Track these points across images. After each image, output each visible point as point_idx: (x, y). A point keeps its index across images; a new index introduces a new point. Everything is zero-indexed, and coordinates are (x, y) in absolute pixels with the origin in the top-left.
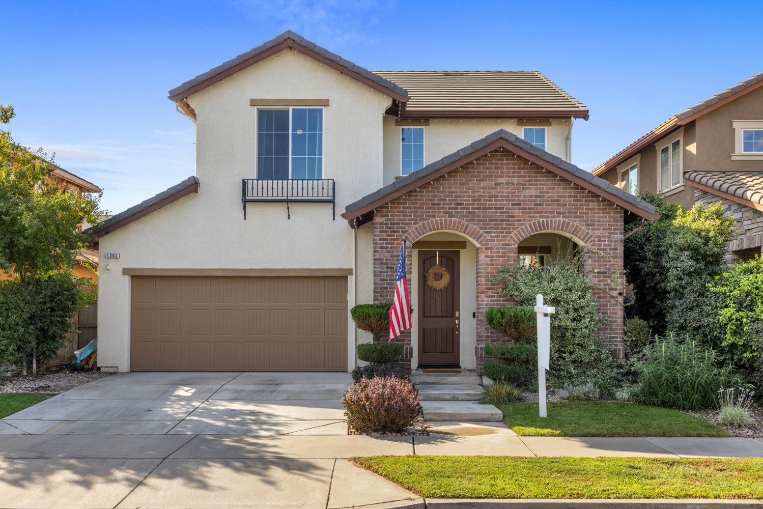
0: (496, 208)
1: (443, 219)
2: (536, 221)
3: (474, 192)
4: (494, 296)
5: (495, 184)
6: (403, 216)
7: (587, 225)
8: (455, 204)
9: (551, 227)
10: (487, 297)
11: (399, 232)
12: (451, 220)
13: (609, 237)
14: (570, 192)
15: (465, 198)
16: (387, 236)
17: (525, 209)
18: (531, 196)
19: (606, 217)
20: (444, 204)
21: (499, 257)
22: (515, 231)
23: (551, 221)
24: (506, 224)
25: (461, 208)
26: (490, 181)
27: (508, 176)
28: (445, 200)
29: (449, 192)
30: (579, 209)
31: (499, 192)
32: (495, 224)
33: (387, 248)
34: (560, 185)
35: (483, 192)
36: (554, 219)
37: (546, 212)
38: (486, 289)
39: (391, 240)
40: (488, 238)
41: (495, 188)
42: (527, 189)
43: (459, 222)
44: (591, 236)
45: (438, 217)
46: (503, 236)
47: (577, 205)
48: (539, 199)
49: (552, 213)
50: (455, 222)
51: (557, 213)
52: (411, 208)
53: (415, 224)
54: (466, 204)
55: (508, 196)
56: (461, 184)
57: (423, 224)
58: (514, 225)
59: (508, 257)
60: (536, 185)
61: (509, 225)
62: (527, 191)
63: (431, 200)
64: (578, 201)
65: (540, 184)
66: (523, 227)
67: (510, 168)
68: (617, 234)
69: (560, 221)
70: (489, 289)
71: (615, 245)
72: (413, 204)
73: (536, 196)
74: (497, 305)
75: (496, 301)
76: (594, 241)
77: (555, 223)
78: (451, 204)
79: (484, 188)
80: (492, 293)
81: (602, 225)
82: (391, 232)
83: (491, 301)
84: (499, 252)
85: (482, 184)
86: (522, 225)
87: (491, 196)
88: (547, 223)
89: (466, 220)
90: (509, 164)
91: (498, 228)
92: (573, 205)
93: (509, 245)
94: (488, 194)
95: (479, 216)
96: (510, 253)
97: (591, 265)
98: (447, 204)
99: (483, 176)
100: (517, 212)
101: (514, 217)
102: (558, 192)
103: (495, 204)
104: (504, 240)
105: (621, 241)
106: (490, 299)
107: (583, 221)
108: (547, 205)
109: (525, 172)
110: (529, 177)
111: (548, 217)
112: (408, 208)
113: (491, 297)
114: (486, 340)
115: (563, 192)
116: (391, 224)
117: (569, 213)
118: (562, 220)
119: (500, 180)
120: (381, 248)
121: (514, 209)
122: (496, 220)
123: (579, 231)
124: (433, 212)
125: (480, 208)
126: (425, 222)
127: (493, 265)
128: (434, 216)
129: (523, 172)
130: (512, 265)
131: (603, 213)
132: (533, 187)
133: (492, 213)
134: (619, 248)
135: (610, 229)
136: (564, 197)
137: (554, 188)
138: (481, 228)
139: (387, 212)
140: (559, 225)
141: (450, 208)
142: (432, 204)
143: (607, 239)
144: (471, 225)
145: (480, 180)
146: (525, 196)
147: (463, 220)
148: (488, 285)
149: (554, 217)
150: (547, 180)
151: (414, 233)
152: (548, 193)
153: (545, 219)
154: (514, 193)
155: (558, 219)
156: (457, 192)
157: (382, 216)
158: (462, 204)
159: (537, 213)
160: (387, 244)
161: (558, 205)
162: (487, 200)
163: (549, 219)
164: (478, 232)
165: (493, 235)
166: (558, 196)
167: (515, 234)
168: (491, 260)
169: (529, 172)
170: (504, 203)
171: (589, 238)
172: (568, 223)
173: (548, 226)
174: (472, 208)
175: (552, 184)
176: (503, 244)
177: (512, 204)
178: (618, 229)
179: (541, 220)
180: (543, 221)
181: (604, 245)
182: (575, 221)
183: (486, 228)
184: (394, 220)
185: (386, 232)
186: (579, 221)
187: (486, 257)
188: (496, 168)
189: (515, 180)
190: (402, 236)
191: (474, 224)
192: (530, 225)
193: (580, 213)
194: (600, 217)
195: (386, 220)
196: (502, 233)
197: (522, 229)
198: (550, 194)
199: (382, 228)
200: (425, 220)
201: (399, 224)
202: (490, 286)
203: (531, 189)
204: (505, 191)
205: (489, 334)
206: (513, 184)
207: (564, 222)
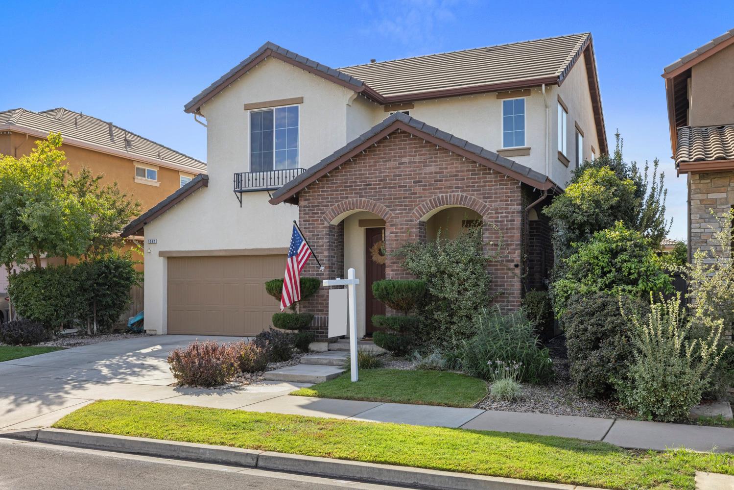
0: (399, 187)
1: (355, 199)
2: (436, 197)
3: (380, 173)
4: (398, 270)
5: (399, 164)
6: (322, 199)
7: (484, 198)
8: (364, 185)
9: (450, 202)
10: (392, 271)
11: (318, 213)
12: (361, 200)
13: (507, 209)
14: (467, 167)
15: (373, 179)
16: (309, 217)
17: (425, 185)
18: (431, 173)
19: (502, 189)
20: (355, 186)
21: (403, 232)
22: (417, 208)
23: (450, 196)
24: (409, 201)
25: (369, 189)
26: (394, 161)
27: (410, 156)
28: (356, 182)
29: (360, 174)
30: (477, 183)
31: (402, 172)
32: (399, 202)
33: (309, 228)
34: (458, 160)
35: (388, 173)
36: (452, 194)
37: (445, 188)
38: (392, 263)
39: (313, 221)
40: (393, 215)
41: (399, 168)
42: (428, 166)
43: (368, 202)
44: (489, 208)
45: (351, 197)
46: (406, 213)
47: (475, 179)
48: (438, 175)
49: (450, 188)
50: (365, 201)
51: (456, 188)
52: (328, 191)
53: (331, 205)
54: (374, 185)
55: (411, 175)
56: (370, 166)
57: (338, 205)
58: (416, 201)
59: (411, 232)
60: (435, 161)
61: (411, 202)
62: (428, 168)
63: (345, 183)
64: (476, 174)
65: (440, 161)
66: (424, 203)
67: (411, 148)
68: (514, 205)
69: (458, 195)
70: (394, 263)
71: (512, 216)
72: (330, 187)
73: (436, 173)
74: (401, 278)
75: (400, 274)
76: (491, 213)
77: (454, 197)
78: (361, 185)
79: (390, 168)
80: (397, 267)
81: (499, 197)
82: (313, 214)
83: (396, 274)
84: (403, 228)
85: (388, 165)
86: (423, 201)
87: (395, 176)
88: (446, 198)
89: (374, 200)
90: (411, 144)
91: (401, 206)
92: (471, 179)
93: (411, 221)
94: (392, 174)
95: (385, 195)
96: (412, 228)
97: (488, 238)
98: (358, 186)
99: (389, 157)
100: (418, 189)
101: (415, 194)
102: (456, 167)
103: (398, 183)
104: (407, 217)
105: (518, 212)
106: (394, 273)
107: (480, 194)
108: (446, 180)
109: (426, 150)
110: (429, 154)
111: (447, 192)
112: (326, 191)
113: (396, 270)
115: (461, 167)
116: (312, 206)
117: (467, 187)
118: (460, 194)
119: (404, 160)
120: (305, 228)
121: (416, 186)
122: (400, 198)
123: (476, 205)
124: (346, 194)
125: (386, 188)
126: (340, 203)
127: (397, 240)
128: (347, 198)
129: (424, 151)
130: (414, 239)
131: (500, 185)
132: (433, 164)
133: (397, 191)
134: (516, 219)
135: (507, 201)
136: (462, 171)
137: (453, 164)
138: (387, 206)
139: (309, 196)
140: (457, 199)
141: (360, 189)
142: (346, 187)
143: (504, 211)
144: (378, 204)
145: (386, 161)
146: (425, 174)
147: (371, 199)
148: (393, 259)
149: (453, 191)
150: (446, 157)
151: (330, 213)
152: (447, 168)
153: (444, 195)
154: (416, 171)
155: (456, 194)
156: (366, 174)
157: (305, 200)
158: (370, 185)
159: (436, 189)
160: (309, 224)
161: (456, 180)
162: (392, 180)
163: (448, 194)
164: (385, 210)
165: (397, 212)
166: (457, 171)
167: (417, 211)
168: (396, 236)
169: (429, 150)
170: (409, 182)
171: (487, 211)
172: (466, 197)
173: (447, 201)
174: (379, 188)
175: (451, 160)
176: (406, 221)
177: (414, 182)
178: (515, 200)
179: (441, 195)
180: (442, 196)
181: (501, 217)
182: (473, 195)
183: (390, 206)
184: (314, 203)
185: (308, 214)
186: (477, 194)
187: (391, 233)
188: (399, 149)
189: (417, 159)
190: (321, 217)
191: (381, 203)
192: (430, 201)
193: (478, 186)
194: (497, 189)
195: (309, 203)
196: (405, 209)
197: (423, 205)
198: (449, 170)
199: (305, 210)
200: (340, 201)
201: (318, 206)
203: (431, 166)
204: (408, 169)
206: (415, 163)
207: (462, 196)
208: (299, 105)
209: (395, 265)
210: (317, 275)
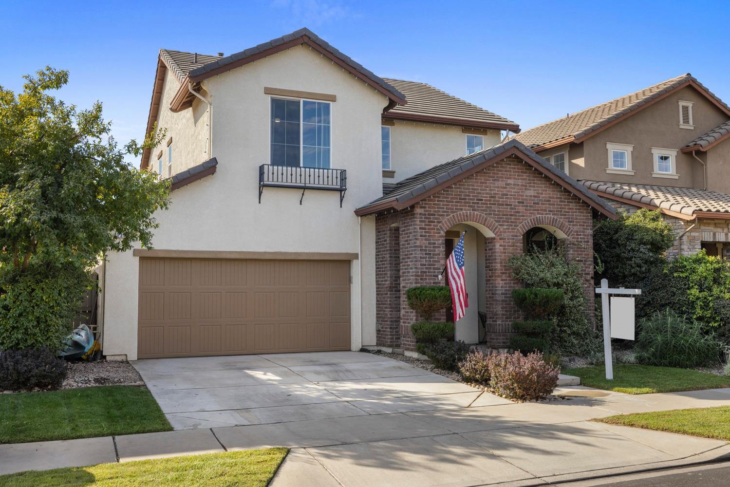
0: (506, 205)
1: (468, 212)
2: (535, 217)
3: (491, 190)
5: (506, 184)
6: (438, 208)
7: (569, 222)
8: (477, 200)
9: (545, 222)
10: (502, 280)
11: (434, 222)
12: (474, 213)
13: (583, 232)
14: (557, 194)
15: (485, 195)
16: (425, 225)
17: (527, 206)
18: (531, 196)
19: (581, 216)
20: (469, 199)
21: (510, 246)
22: (521, 225)
23: (545, 217)
24: (514, 219)
25: (482, 204)
26: (502, 181)
27: (514, 178)
28: (469, 196)
29: (473, 189)
30: (563, 208)
31: (509, 191)
32: (506, 218)
33: (425, 236)
34: (550, 188)
35: (497, 191)
36: (547, 216)
37: (541, 210)
38: (502, 273)
39: (429, 229)
40: (502, 230)
41: (506, 188)
42: (528, 189)
43: (480, 215)
44: (572, 230)
45: (465, 210)
46: (512, 229)
47: (562, 205)
48: (536, 198)
49: (545, 210)
50: (477, 214)
51: (549, 211)
52: (444, 201)
53: (447, 215)
54: (485, 200)
55: (515, 195)
56: (481, 183)
57: (453, 216)
58: (520, 219)
59: (516, 246)
60: (534, 187)
61: (516, 219)
62: (528, 191)
63: (459, 195)
64: (562, 202)
65: (537, 187)
66: (526, 221)
67: (516, 172)
68: (588, 230)
69: (551, 217)
70: (503, 273)
71: (587, 238)
72: (445, 198)
73: (534, 196)
74: (509, 287)
75: (508, 284)
76: (574, 235)
77: (548, 219)
78: (474, 200)
79: (498, 187)
81: (579, 222)
82: (429, 222)
83: (505, 284)
84: (509, 242)
85: (497, 184)
86: (525, 220)
87: (503, 195)
88: (542, 219)
89: (486, 214)
90: (514, 168)
91: (508, 222)
92: (560, 205)
93: (516, 236)
94: (501, 193)
95: (495, 211)
96: (517, 243)
97: (572, 254)
98: (471, 199)
99: (497, 177)
100: (521, 209)
101: (519, 212)
102: (549, 194)
103: (506, 201)
104: (513, 232)
105: (591, 235)
107: (566, 218)
108: (542, 204)
109: (526, 176)
110: (529, 180)
111: (543, 214)
112: (441, 201)
113: (506, 280)
114: (502, 318)
115: (553, 194)
116: (429, 215)
117: (557, 211)
118: (552, 216)
119: (509, 181)
120: (421, 236)
121: (519, 206)
122: (507, 215)
123: (564, 226)
124: (460, 206)
125: (495, 204)
126: (455, 214)
127: (505, 253)
128: (462, 209)
129: (525, 176)
130: (519, 253)
131: (579, 212)
132: (532, 188)
133: (504, 208)
134: (590, 241)
135: (584, 226)
136: (553, 198)
137: (546, 191)
138: (497, 221)
139: (426, 204)
140: (550, 221)
141: (473, 203)
142: (460, 199)
143: (582, 234)
144: (489, 218)
145: (494, 180)
146: (526, 196)
147: (483, 213)
148: (502, 270)
149: (547, 214)
150: (541, 184)
151: (446, 224)
152: (542, 194)
153: (541, 216)
154: (519, 192)
155: (549, 216)
156: (478, 189)
157: (421, 207)
158: (482, 200)
159: (535, 210)
160: (425, 232)
161: (549, 204)
162: (500, 198)
163: (544, 216)
164: (494, 224)
165: (505, 227)
166: (550, 197)
167: (521, 227)
168: (504, 249)
169: (529, 176)
170: (512, 201)
171: (571, 232)
172: (557, 219)
173: (543, 221)
174: (490, 204)
175: (545, 187)
176: (512, 236)
177: (518, 202)
178: (589, 226)
179: (538, 216)
180: (539, 217)
181: (581, 238)
182: (561, 218)
183: (499, 221)
184: (430, 211)
185: (424, 221)
186: (564, 218)
187: (500, 246)
188: (506, 171)
189: (520, 182)
190: (437, 226)
191: (491, 217)
192: (531, 220)
193: (564, 212)
194: (577, 216)
195: (425, 211)
196: (511, 226)
197: (525, 223)
198: (544, 195)
199: (421, 218)
200: (455, 212)
201: (435, 215)
202: (504, 271)
203: (531, 190)
204: (513, 190)
205: (504, 313)
206: (518, 185)
207: (554, 218)
208: (331, 103)
209: (504, 275)
210: (434, 283)
